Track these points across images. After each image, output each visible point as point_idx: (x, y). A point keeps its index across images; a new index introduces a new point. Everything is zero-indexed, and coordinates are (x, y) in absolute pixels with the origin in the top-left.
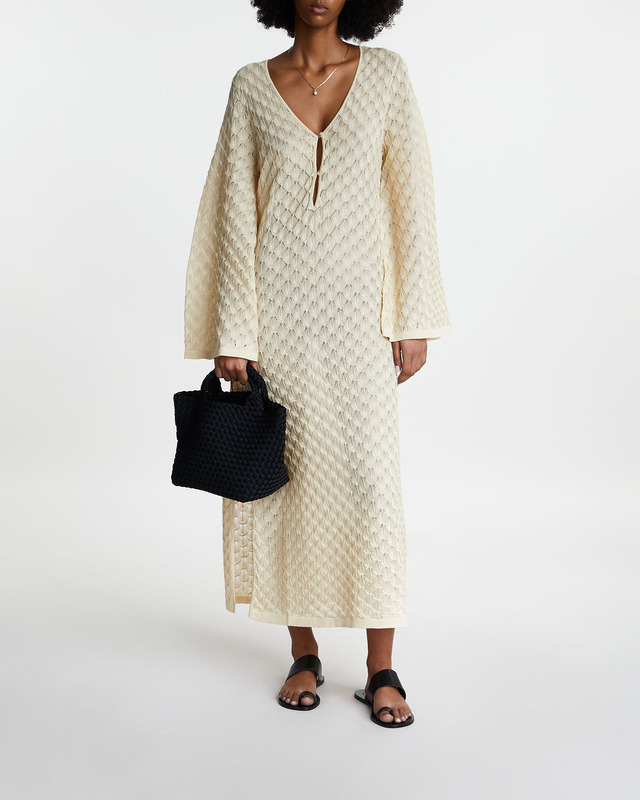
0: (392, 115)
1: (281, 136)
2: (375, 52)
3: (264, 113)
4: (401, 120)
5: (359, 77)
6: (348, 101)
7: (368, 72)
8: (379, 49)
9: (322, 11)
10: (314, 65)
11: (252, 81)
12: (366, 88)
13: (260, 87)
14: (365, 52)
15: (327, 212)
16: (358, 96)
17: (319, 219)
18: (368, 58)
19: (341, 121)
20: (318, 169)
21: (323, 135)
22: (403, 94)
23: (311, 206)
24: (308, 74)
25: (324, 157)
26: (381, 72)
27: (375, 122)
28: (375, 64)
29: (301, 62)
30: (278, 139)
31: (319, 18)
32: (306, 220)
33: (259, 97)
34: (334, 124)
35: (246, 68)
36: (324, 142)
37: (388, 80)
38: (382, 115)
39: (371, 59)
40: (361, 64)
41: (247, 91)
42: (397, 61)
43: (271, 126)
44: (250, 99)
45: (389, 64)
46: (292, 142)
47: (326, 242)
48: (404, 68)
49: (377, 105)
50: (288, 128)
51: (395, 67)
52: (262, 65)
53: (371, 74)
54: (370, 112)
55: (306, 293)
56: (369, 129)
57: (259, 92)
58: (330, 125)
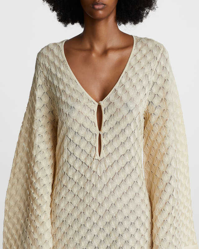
0: (155, 90)
1: (70, 102)
2: (145, 42)
3: (59, 83)
4: (161, 94)
5: (131, 60)
6: (122, 79)
7: (139, 57)
8: (148, 40)
9: (101, 7)
10: (98, 48)
11: (51, 57)
12: (137, 69)
13: (57, 63)
14: (137, 42)
15: (109, 162)
16: (130, 74)
17: (103, 167)
18: (140, 46)
19: (116, 94)
20: (100, 129)
21: (102, 103)
22: (164, 75)
23: (97, 157)
24: (94, 55)
25: (104, 120)
26: (149, 57)
27: (142, 95)
28: (144, 51)
29: (88, 46)
30: (68, 104)
31: (101, 12)
32: (94, 167)
33: (56, 70)
34: (111, 96)
35: (47, 47)
36: (103, 109)
37: (154, 65)
38: (147, 90)
39: (142, 47)
40: (134, 51)
41: (47, 65)
42: (162, 50)
43: (63, 94)
44: (49, 71)
45: (155, 52)
46: (78, 107)
47: (110, 184)
48: (166, 56)
49: (145, 83)
50: (75, 96)
51: (160, 55)
52: (60, 45)
53: (141, 59)
54: (139, 88)
55: (95, 222)
56: (138, 101)
57: (55, 66)
58: (108, 96)
